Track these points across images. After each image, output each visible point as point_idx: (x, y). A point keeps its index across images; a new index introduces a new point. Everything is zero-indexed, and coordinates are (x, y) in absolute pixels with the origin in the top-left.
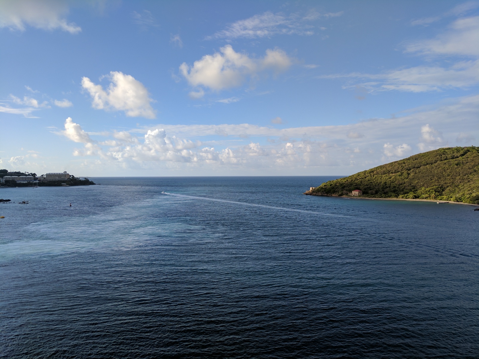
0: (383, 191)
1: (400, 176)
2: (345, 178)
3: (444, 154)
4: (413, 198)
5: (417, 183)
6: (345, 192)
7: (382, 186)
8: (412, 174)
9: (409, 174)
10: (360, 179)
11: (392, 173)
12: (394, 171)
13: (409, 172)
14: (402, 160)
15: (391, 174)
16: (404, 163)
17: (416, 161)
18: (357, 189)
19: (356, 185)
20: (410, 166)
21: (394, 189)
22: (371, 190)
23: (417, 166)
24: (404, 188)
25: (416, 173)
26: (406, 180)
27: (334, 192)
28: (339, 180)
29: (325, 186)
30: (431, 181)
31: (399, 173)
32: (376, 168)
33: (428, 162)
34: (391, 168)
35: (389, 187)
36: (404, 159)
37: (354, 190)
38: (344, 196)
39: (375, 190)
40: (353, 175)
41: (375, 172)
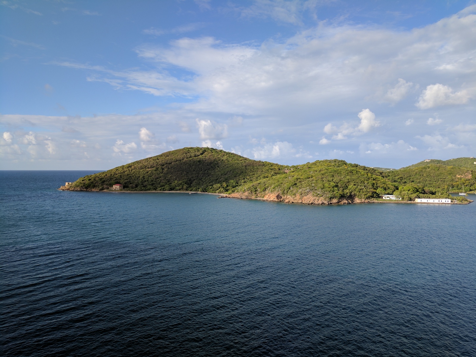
0: (142, 184)
1: (155, 170)
2: (103, 173)
3: (189, 153)
4: (169, 191)
5: (171, 177)
6: (105, 186)
7: (141, 180)
8: (166, 169)
9: (163, 169)
10: (119, 173)
11: (148, 168)
12: (150, 166)
13: (163, 167)
14: (155, 157)
16: (158, 159)
17: (168, 157)
18: (117, 183)
19: (116, 180)
20: (163, 162)
21: (152, 183)
22: (131, 184)
23: (168, 162)
24: (160, 182)
25: (169, 169)
26: (161, 175)
27: (94, 186)
28: (98, 175)
29: (83, 181)
30: (181, 176)
31: (154, 168)
32: (133, 163)
33: (178, 159)
34: (146, 163)
35: (147, 181)
36: (157, 156)
37: (114, 184)
38: (105, 190)
39: (135, 183)
40: (112, 170)
41: (133, 167)
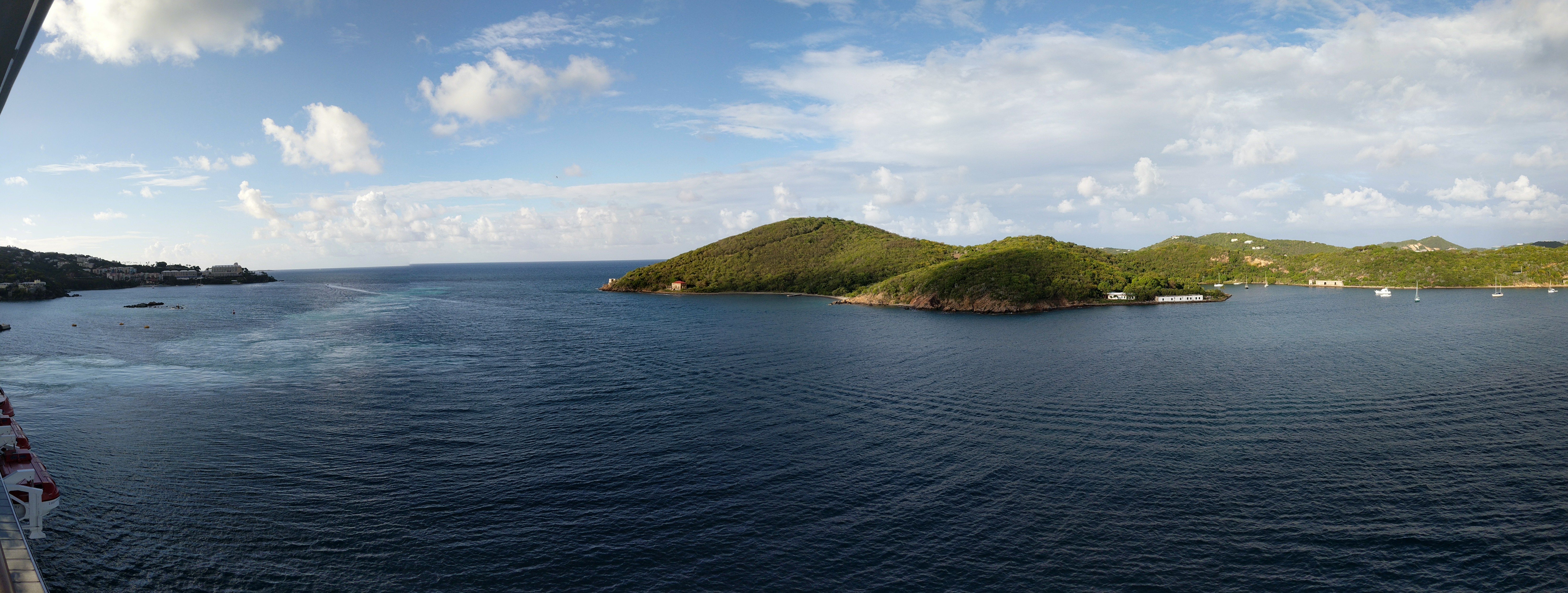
0: (716, 281)
1: (738, 257)
2: (661, 264)
3: (795, 227)
4: (757, 291)
5: (762, 268)
6: (661, 284)
7: (714, 275)
8: (755, 255)
9: (750, 255)
10: (683, 264)
11: (728, 254)
12: (730, 251)
13: (751, 252)
14: (740, 235)
15: (726, 256)
16: (744, 239)
17: (760, 235)
18: (679, 279)
19: (677, 274)
20: (752, 242)
21: (731, 278)
22: (699, 280)
23: (760, 243)
24: (744, 277)
25: (759, 254)
26: (746, 265)
27: (646, 285)
28: (653, 266)
29: (631, 276)
30: (779, 266)
31: (737, 254)
32: (707, 247)
33: (775, 238)
34: (726, 246)
35: (724, 274)
36: (744, 234)
37: (674, 282)
38: (660, 291)
39: (705, 280)
40: (673, 259)
41: (704, 253)
